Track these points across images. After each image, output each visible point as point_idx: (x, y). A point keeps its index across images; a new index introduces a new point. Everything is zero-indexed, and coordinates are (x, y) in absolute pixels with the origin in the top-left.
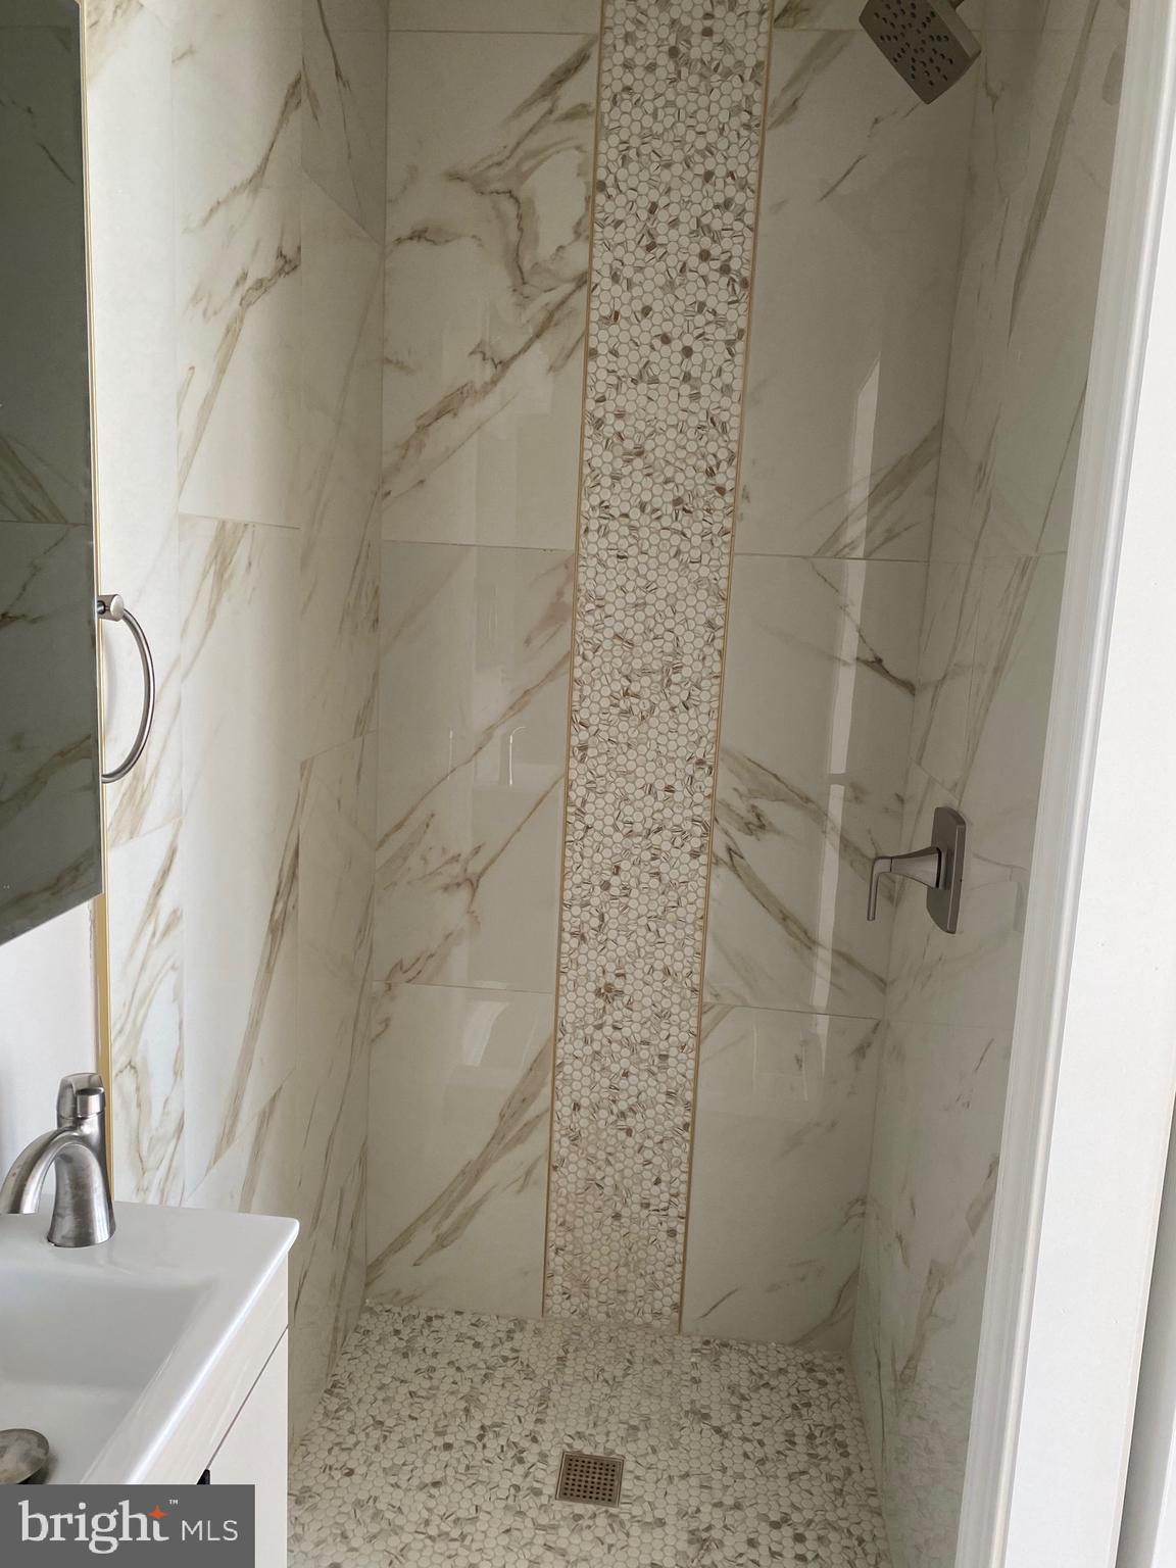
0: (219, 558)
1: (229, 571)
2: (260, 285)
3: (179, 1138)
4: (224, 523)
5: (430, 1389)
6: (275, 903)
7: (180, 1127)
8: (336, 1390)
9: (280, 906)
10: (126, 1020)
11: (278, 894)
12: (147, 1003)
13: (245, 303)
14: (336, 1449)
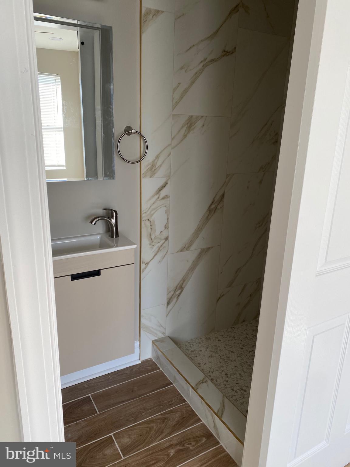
0: (189, 124)
1: (193, 127)
2: (213, 61)
3: (166, 241)
4: (192, 116)
5: (251, 339)
6: (211, 204)
7: (167, 239)
8: (233, 328)
9: (213, 206)
10: (148, 211)
11: (213, 203)
12: (155, 210)
13: (205, 66)
14: (222, 336)
